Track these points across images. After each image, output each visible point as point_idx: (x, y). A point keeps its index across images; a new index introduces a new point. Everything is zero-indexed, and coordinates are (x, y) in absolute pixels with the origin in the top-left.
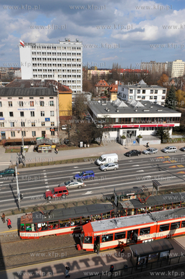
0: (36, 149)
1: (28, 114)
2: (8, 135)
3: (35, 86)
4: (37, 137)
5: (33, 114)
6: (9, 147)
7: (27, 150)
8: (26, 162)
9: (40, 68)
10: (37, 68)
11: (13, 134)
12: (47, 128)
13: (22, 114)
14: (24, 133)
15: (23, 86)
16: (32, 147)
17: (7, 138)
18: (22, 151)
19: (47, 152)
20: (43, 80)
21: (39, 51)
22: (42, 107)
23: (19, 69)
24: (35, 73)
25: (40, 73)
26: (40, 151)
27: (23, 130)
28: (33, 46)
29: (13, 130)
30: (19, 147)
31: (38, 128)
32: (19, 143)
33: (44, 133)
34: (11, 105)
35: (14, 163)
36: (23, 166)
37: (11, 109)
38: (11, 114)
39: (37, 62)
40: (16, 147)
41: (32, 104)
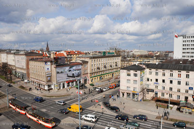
0: (179, 109)
1: (175, 82)
2: (159, 95)
3: (183, 63)
4: (180, 100)
5: (179, 83)
6: (159, 103)
7: (171, 108)
8: (170, 117)
9: (188, 51)
10: (186, 51)
11: (163, 94)
12: (189, 95)
13: (171, 82)
14: (171, 95)
15: (174, 63)
16: (176, 107)
17: (158, 96)
18: (168, 108)
19: (187, 113)
20: (190, 59)
21: (188, 39)
22: (187, 79)
23: (172, 52)
24: (184, 55)
25: (188, 55)
26: (182, 112)
27: (171, 93)
28: (184, 36)
29: (164, 92)
30: (166, 104)
31: (183, 94)
32: (166, 102)
33: (186, 98)
34: (164, 75)
35: (161, 115)
36: (167, 119)
37: (164, 78)
38: (164, 81)
39: (186, 47)
40: (164, 104)
41: (180, 75)
